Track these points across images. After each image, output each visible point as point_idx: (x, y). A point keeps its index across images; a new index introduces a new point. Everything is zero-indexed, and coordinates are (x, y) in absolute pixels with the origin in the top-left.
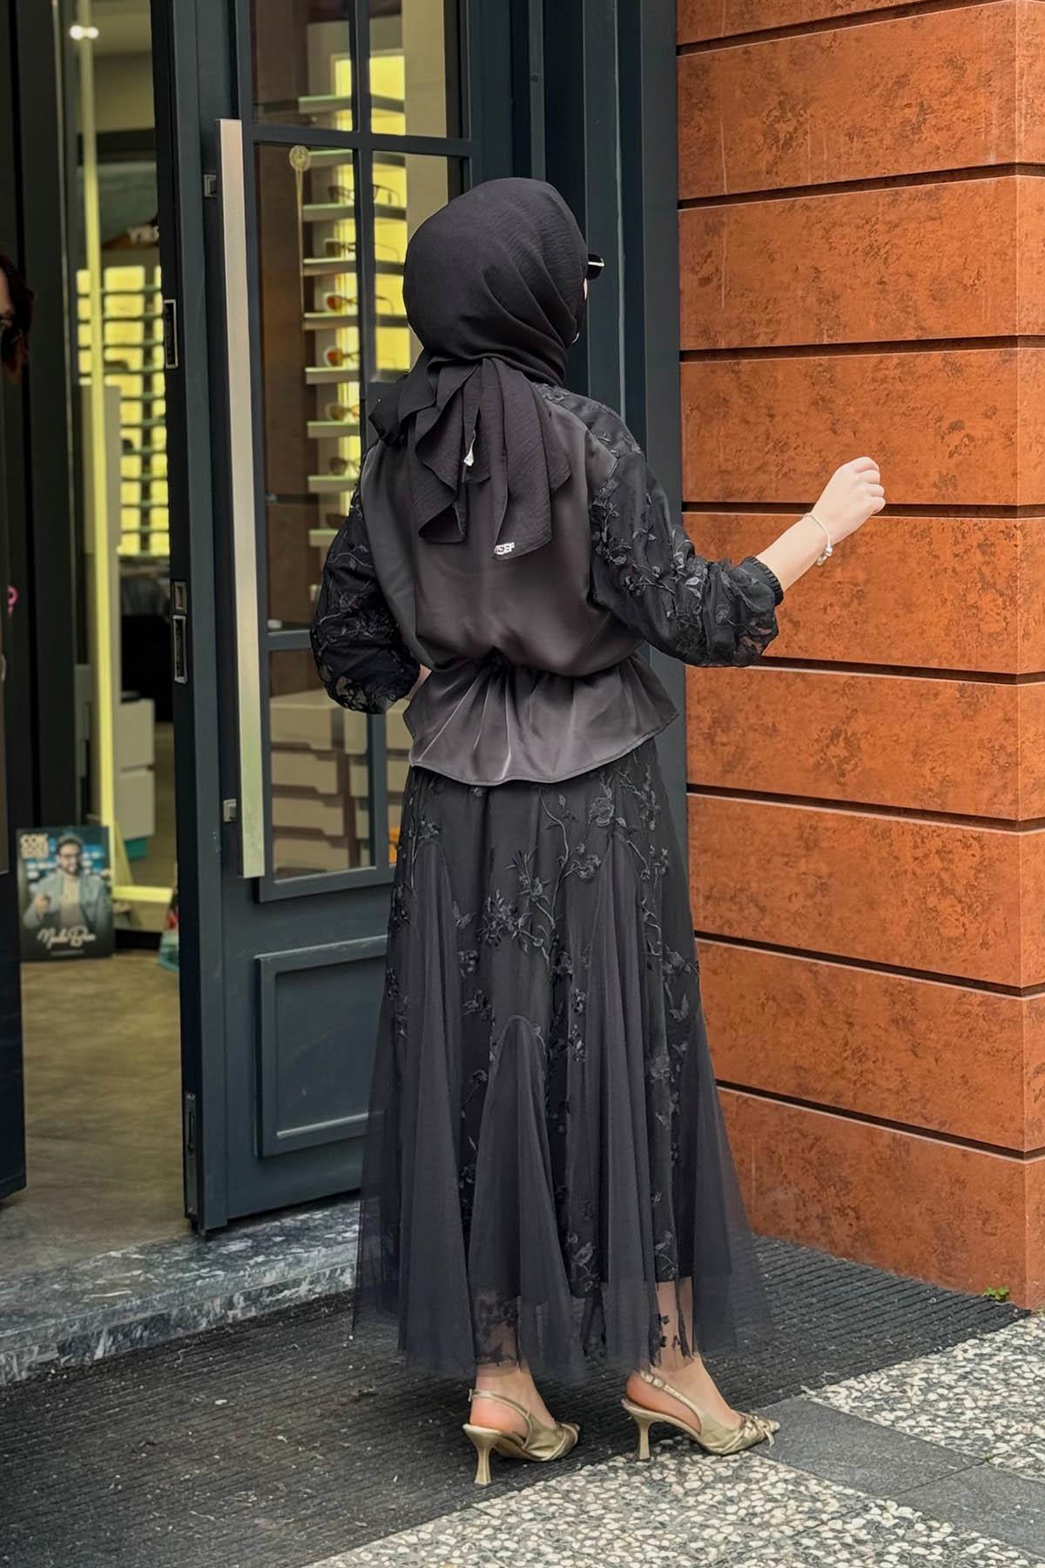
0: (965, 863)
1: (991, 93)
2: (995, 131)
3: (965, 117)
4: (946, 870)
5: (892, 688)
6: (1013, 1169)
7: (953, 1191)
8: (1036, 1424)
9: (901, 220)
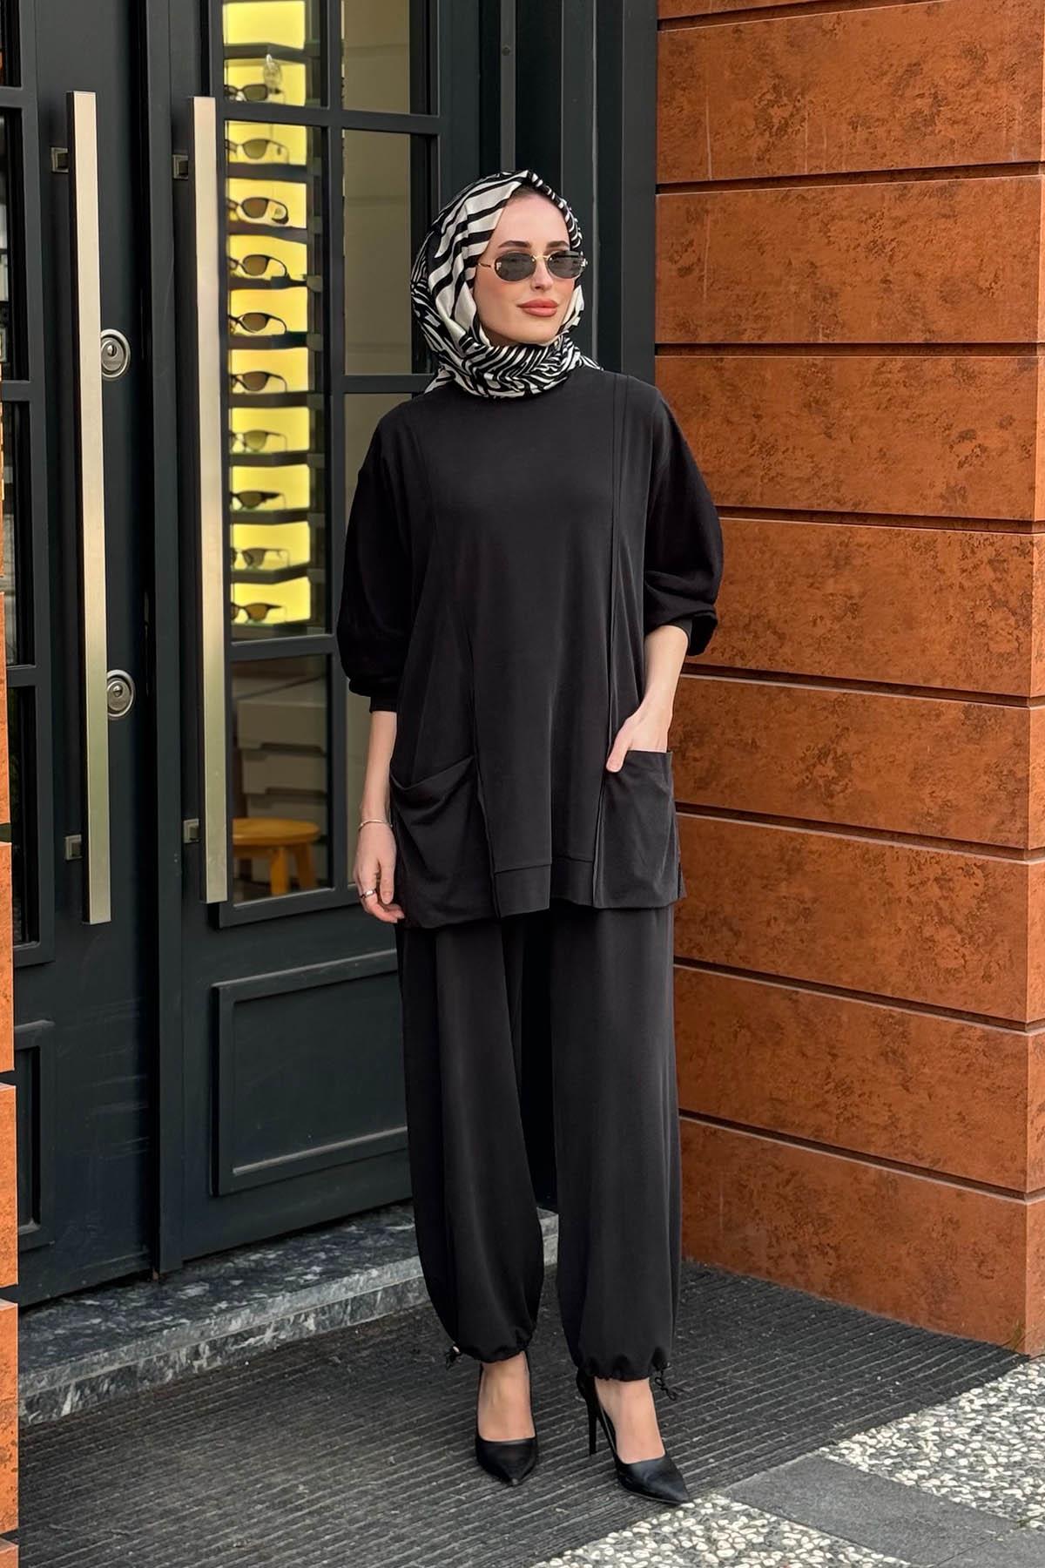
0: (966, 893)
1: (1015, 87)
2: (1017, 128)
3: (985, 111)
4: (946, 898)
5: (887, 707)
6: (1012, 1210)
7: (946, 1231)
9: (909, 217)
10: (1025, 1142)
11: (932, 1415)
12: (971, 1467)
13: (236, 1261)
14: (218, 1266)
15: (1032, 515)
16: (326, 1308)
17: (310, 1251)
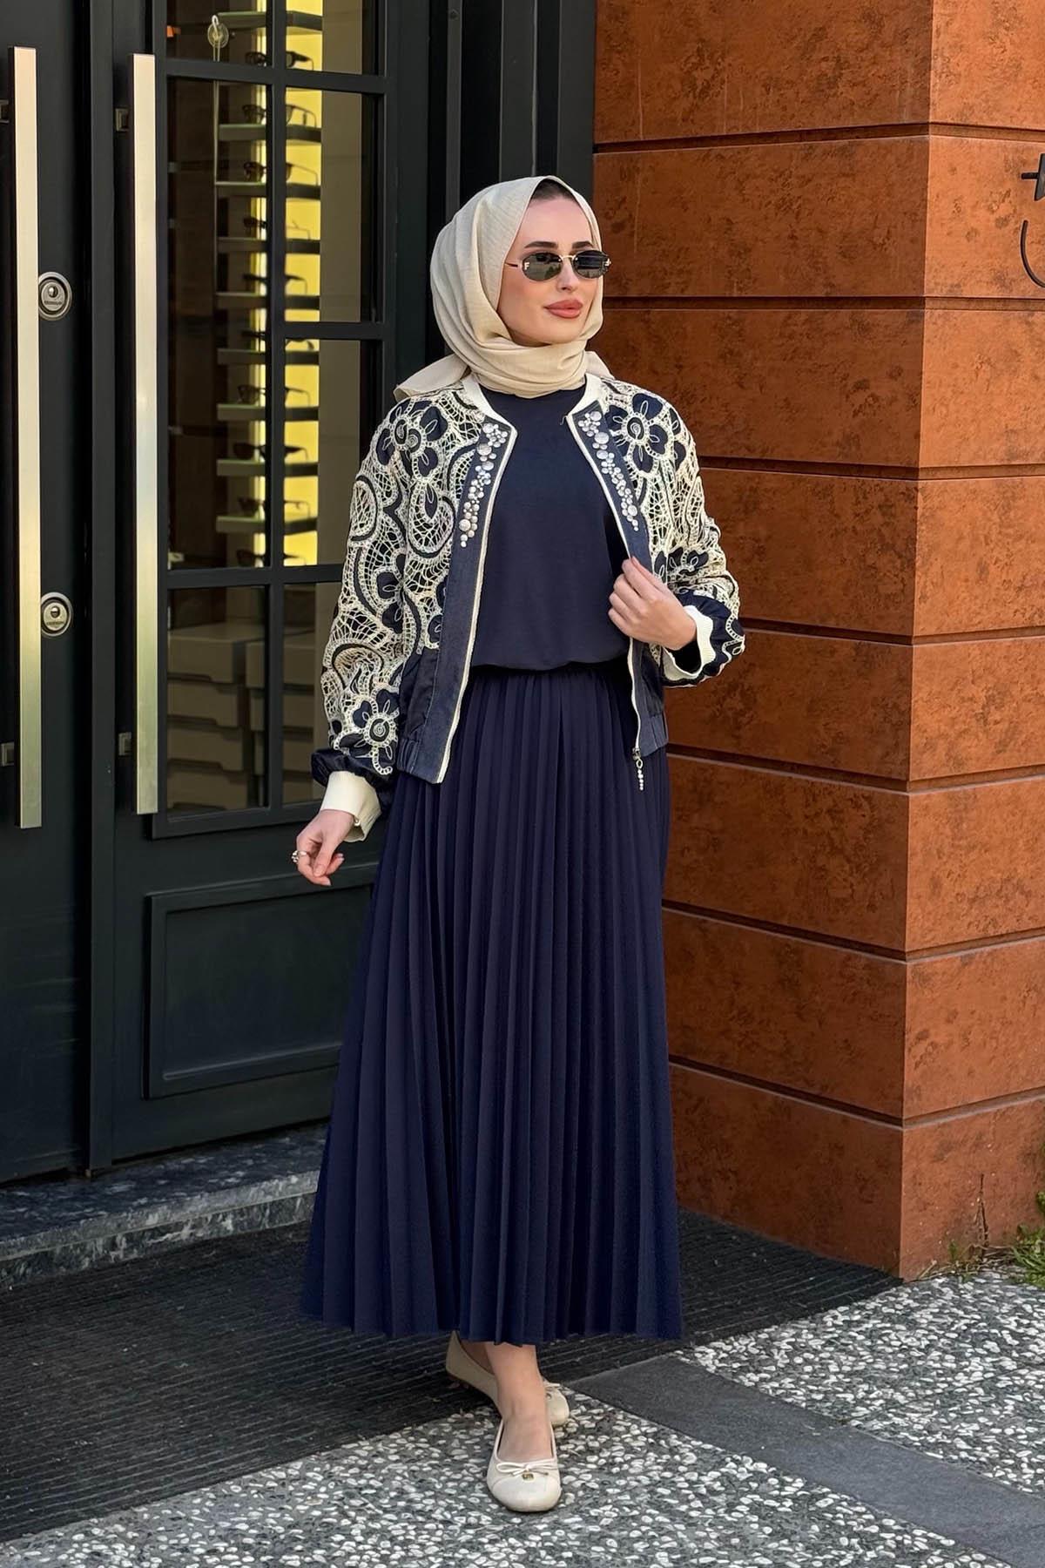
0: (854, 824)
1: (907, 51)
2: (909, 90)
3: (881, 74)
4: (837, 829)
6: (892, 1136)
7: (832, 1156)
8: (896, 1390)
9: (814, 175)
10: (903, 1069)
11: (793, 1328)
12: (813, 1373)
13: (167, 1163)
14: (148, 1167)
15: (917, 462)
16: (245, 1210)
17: (239, 1158)
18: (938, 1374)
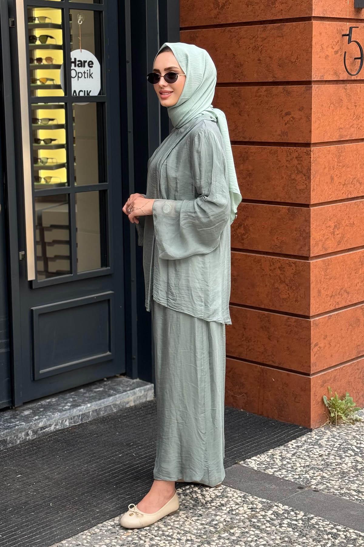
0: (289, 272)
4: (282, 274)
5: (261, 208)
6: (306, 380)
7: (283, 387)
8: (323, 472)
9: (267, 37)
10: (310, 357)
11: (279, 450)
12: (292, 467)
13: (42, 402)
14: (35, 404)
15: (310, 141)
16: (72, 418)
17: (67, 398)
18: (336, 465)
